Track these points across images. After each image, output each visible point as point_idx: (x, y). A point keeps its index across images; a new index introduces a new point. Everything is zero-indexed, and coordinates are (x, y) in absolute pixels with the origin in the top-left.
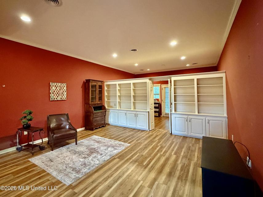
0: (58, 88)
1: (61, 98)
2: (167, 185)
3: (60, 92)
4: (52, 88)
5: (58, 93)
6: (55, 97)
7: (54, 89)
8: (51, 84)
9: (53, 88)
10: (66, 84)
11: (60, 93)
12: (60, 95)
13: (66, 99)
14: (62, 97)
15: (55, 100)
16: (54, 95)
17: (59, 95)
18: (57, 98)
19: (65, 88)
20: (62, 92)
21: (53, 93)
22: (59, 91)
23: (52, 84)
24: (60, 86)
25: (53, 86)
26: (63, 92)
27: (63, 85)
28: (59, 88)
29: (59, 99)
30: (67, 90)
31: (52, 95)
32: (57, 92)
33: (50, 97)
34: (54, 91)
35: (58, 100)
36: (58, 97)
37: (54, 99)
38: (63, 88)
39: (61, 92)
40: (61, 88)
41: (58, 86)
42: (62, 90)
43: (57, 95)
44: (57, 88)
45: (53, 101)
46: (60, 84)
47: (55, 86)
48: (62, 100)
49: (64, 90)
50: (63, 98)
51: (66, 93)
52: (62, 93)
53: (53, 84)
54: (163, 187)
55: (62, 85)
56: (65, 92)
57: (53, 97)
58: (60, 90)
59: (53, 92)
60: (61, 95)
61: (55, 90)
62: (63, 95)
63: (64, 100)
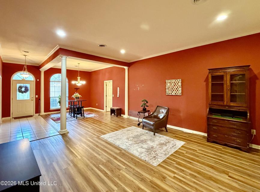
0: (172, 85)
1: (175, 94)
3: (174, 88)
5: (172, 89)
6: (170, 92)
7: (169, 85)
8: (166, 81)
9: (168, 84)
10: (181, 80)
11: (174, 89)
12: (174, 91)
13: (181, 95)
14: (177, 92)
15: (170, 94)
16: (169, 90)
17: (173, 90)
18: (171, 94)
19: (180, 84)
20: (176, 87)
21: (168, 89)
22: (173, 87)
24: (174, 82)
25: (168, 83)
26: (178, 87)
27: (178, 81)
28: (173, 84)
29: (173, 94)
30: (182, 85)
33: (166, 92)
34: (169, 87)
35: (172, 95)
36: (172, 92)
37: (169, 94)
38: (178, 84)
40: (175, 84)
41: (172, 83)
42: (177, 85)
43: (171, 90)
44: (171, 84)
45: (168, 95)
46: (174, 80)
47: (170, 83)
49: (179, 85)
50: (178, 94)
51: (181, 88)
52: (177, 89)
53: (168, 81)
55: (177, 81)
56: (180, 87)
57: (168, 92)
58: (174, 86)
59: (168, 87)
61: (170, 86)
62: (178, 90)
63: (179, 96)
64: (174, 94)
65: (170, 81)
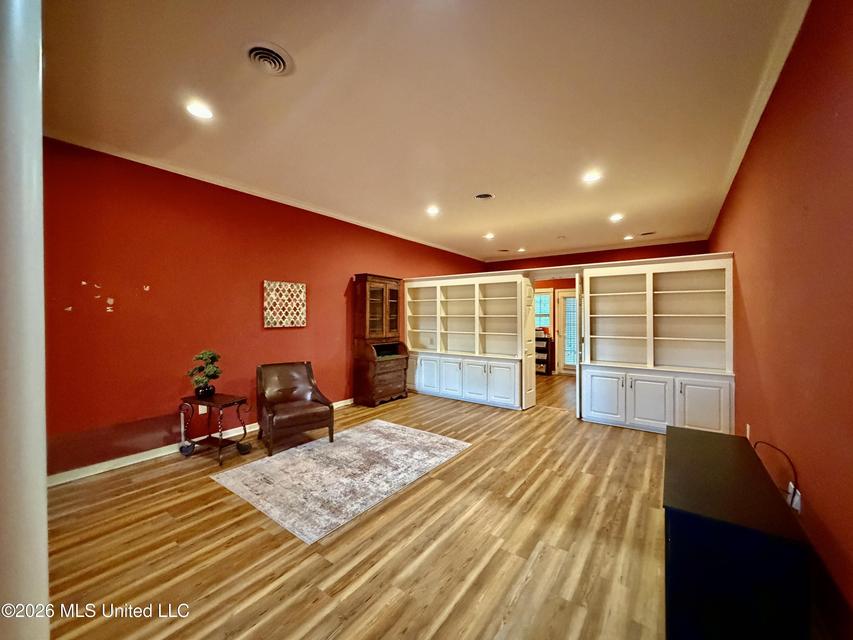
0: (284, 297)
1: (292, 323)
2: (568, 550)
3: (289, 305)
4: (268, 295)
5: (284, 309)
6: (277, 319)
7: (275, 298)
8: (265, 285)
9: (272, 295)
10: (305, 285)
11: (289, 309)
12: (290, 315)
13: (305, 325)
14: (295, 318)
15: (278, 325)
16: (275, 314)
17: (287, 314)
18: (281, 323)
19: (303, 296)
20: (295, 305)
21: (272, 309)
22: (287, 304)
23: (269, 285)
24: (289, 291)
25: (272, 290)
26: (298, 305)
27: (298, 287)
28: (287, 296)
29: (286, 323)
30: (307, 300)
31: (268, 314)
32: (281, 305)
33: (263, 318)
34: (275, 304)
35: (284, 328)
36: (284, 318)
37: (275, 324)
38: (298, 296)
39: (292, 305)
40: (292, 295)
41: (284, 291)
42: (295, 300)
43: (281, 314)
44: (281, 295)
45: (272, 328)
46: (289, 285)
47: (278, 290)
48: (295, 328)
49: (301, 300)
50: (298, 323)
51: (305, 308)
52: (295, 309)
53: (272, 285)
54: (558, 555)
55: (295, 287)
56: (303, 305)
57: (272, 318)
58: (289, 300)
59: (271, 304)
60: (292, 314)
61: (278, 300)
62: (298, 314)
63: (301, 327)
64: (290, 325)
65: (277, 286)
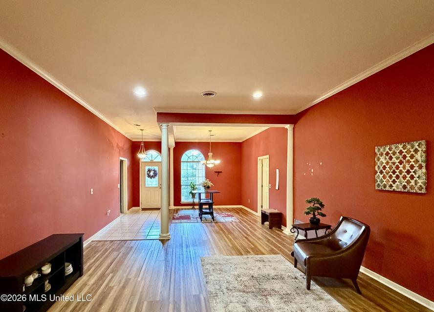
0: (394, 159)
1: (405, 187)
3: (401, 168)
4: (379, 159)
5: (394, 172)
6: (387, 182)
7: (384, 162)
8: (376, 151)
9: (382, 159)
10: (423, 142)
11: (401, 172)
12: (401, 178)
13: (423, 191)
14: (408, 182)
15: (388, 188)
16: (384, 177)
17: (398, 177)
18: (391, 186)
20: (408, 167)
21: (381, 172)
22: (397, 167)
23: (379, 150)
24: (401, 152)
25: (382, 154)
26: (412, 167)
27: (413, 147)
28: (397, 158)
29: (398, 186)
30: (428, 161)
31: (379, 177)
32: (391, 168)
33: (373, 181)
34: (384, 168)
35: (394, 191)
36: (394, 182)
37: (385, 186)
38: (412, 157)
39: (404, 167)
40: (405, 157)
41: (395, 153)
42: (409, 162)
43: (391, 177)
44: (391, 158)
45: (381, 191)
46: (400, 147)
47: (387, 154)
48: (409, 193)
49: (417, 161)
50: (412, 187)
51: (424, 170)
52: (408, 172)
53: (381, 150)
55: (409, 147)
56: (420, 167)
57: (382, 181)
58: (401, 162)
59: (381, 168)
60: (404, 177)
61: (387, 163)
62: (412, 177)
63: (416, 194)
64: (401, 189)
65: (387, 150)
